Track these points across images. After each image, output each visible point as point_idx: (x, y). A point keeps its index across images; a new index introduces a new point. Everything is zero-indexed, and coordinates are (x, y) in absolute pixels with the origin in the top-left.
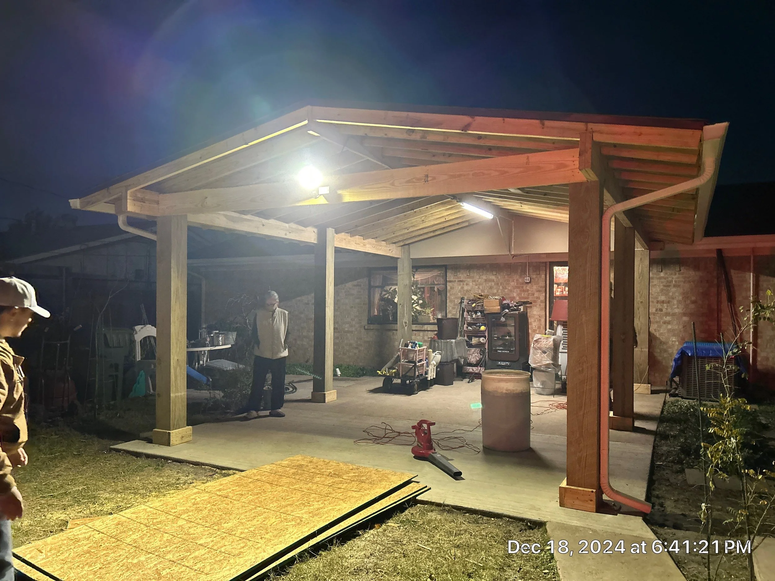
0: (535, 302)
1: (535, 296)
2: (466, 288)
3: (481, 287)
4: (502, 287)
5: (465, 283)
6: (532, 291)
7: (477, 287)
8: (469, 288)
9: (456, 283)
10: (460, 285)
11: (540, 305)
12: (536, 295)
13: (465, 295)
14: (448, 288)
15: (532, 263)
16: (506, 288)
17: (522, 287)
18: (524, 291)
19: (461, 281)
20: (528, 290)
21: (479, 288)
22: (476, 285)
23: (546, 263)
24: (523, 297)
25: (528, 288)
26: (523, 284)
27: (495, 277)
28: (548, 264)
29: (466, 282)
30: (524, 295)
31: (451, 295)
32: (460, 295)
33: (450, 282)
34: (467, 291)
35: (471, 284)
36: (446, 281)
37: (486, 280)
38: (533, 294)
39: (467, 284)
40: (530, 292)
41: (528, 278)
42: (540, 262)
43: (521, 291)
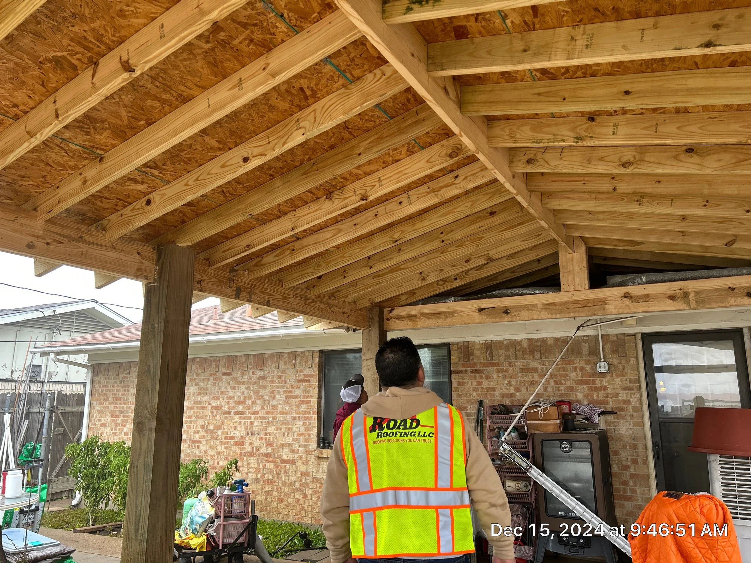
0: (622, 409)
1: (620, 398)
2: (486, 383)
3: (513, 383)
4: (555, 381)
5: (484, 376)
6: (614, 389)
7: (506, 382)
8: (492, 384)
9: (467, 375)
10: (475, 377)
11: (632, 416)
12: (623, 396)
13: (485, 396)
14: (455, 384)
15: (608, 335)
16: (561, 384)
17: (594, 382)
18: (596, 389)
19: (476, 371)
20: (605, 388)
21: (510, 383)
22: (505, 378)
23: (635, 335)
24: (596, 401)
25: (604, 384)
26: (593, 375)
27: (540, 363)
28: (639, 337)
29: (486, 373)
30: (598, 396)
31: (459, 396)
32: (475, 396)
33: (457, 372)
34: (489, 389)
35: (495, 376)
36: (450, 372)
37: (522, 369)
38: (617, 395)
39: (487, 377)
40: (609, 391)
41: (602, 364)
42: (624, 335)
43: (591, 389)
